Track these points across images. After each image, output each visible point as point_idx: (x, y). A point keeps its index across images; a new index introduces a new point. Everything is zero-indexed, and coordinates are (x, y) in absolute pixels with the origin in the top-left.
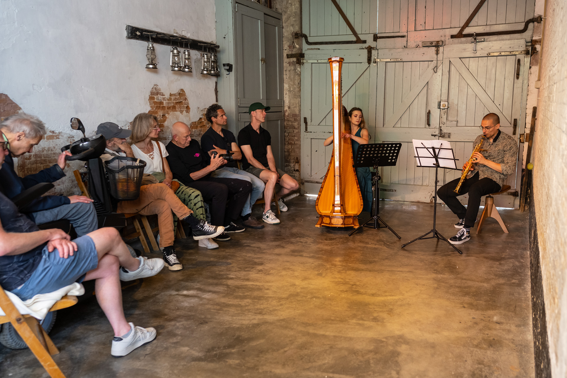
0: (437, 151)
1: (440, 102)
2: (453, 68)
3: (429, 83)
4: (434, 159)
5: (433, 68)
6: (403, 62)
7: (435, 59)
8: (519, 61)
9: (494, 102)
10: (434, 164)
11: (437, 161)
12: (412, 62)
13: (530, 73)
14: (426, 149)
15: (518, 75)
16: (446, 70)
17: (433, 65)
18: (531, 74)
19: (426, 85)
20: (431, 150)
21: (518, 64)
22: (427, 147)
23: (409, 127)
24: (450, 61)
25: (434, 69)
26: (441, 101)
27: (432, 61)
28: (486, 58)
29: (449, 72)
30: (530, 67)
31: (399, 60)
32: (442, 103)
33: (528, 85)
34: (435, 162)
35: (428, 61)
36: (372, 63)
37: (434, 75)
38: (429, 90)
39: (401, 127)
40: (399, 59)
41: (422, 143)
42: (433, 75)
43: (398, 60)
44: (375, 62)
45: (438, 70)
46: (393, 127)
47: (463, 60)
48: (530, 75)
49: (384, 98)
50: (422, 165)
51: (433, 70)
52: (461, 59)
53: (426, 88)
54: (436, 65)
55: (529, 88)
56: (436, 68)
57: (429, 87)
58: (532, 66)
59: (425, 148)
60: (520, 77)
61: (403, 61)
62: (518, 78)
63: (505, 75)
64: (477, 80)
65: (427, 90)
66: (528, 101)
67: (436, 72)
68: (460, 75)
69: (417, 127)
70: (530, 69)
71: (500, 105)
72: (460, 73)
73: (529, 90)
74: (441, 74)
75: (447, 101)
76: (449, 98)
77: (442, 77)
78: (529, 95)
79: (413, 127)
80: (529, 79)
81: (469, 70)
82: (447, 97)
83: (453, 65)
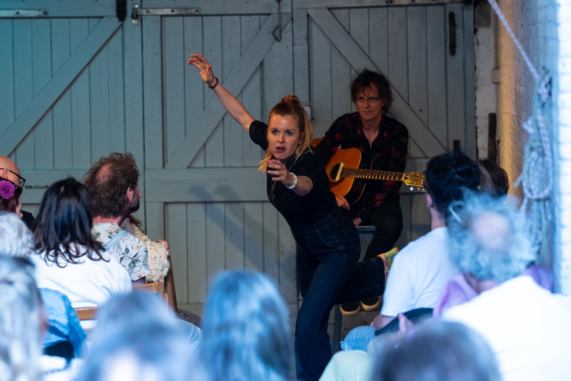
2: (314, 29)
3: (266, 64)
5: (272, 29)
6: (202, 16)
7: (275, 11)
8: (452, 16)
9: (408, 104)
12: (221, 15)
13: (475, 42)
15: (453, 49)
16: (301, 33)
17: (270, 23)
18: (478, 44)
19: (259, 69)
21: (450, 25)
23: (224, 167)
24: (308, 16)
25: (273, 33)
27: (269, 14)
28: (385, 9)
29: (308, 38)
30: (476, 31)
31: (194, 11)
33: (475, 68)
35: (260, 15)
36: (128, 19)
37: (275, 46)
38: (266, 81)
39: (205, 167)
40: (192, 9)
42: (272, 46)
43: (190, 11)
44: (136, 16)
45: (283, 34)
46: (188, 167)
47: (336, 12)
48: (475, 45)
49: (163, 101)
51: (271, 35)
52: (333, 11)
53: (258, 76)
54: (276, 24)
55: (477, 73)
56: (278, 30)
57: (266, 73)
58: (480, 26)
60: (458, 51)
61: (203, 13)
62: (453, 53)
63: (427, 45)
64: (369, 57)
65: (262, 80)
66: (477, 100)
67: (279, 39)
68: (332, 46)
69: (244, 165)
70: (476, 34)
71: (421, 110)
72: (331, 42)
73: (478, 77)
74: (291, 44)
75: (308, 104)
76: (312, 97)
77: (293, 50)
78: (478, 88)
79: (235, 165)
80: (475, 55)
81: (351, 34)
82: (307, 96)
83: (315, 23)
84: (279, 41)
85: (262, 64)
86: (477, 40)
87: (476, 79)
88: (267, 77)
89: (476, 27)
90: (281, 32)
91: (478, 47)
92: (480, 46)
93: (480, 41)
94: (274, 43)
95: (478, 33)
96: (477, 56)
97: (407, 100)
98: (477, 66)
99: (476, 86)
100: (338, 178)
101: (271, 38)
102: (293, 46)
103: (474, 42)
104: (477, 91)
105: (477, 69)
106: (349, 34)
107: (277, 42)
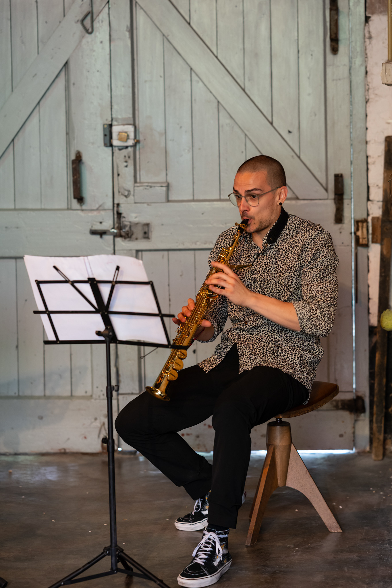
0: (105, 290)
1: (111, 126)
2: (141, 19)
3: (72, 65)
4: (98, 318)
5: (80, 17)
9: (272, 123)
10: (98, 333)
11: (107, 322)
13: (367, 35)
14: (68, 285)
15: (334, 42)
16: (122, 23)
17: (78, 7)
18: (370, 38)
19: (63, 74)
20: (86, 289)
21: (331, 10)
22: (72, 279)
23: (15, 209)
25: (82, 21)
26: (114, 123)
29: (131, 30)
30: (367, 19)
32: (115, 129)
33: (366, 73)
34: (102, 327)
37: (84, 41)
38: (72, 89)
41: (55, 267)
42: (80, 41)
45: (96, 25)
48: (367, 40)
50: (61, 338)
51: (79, 25)
53: (61, 83)
54: (86, 9)
55: (369, 79)
56: (89, 18)
57: (72, 80)
58: (373, 13)
59: (66, 281)
60: (342, 47)
62: (335, 50)
63: (298, 40)
64: (217, 57)
65: (67, 89)
66: (368, 118)
67: (90, 30)
68: (165, 39)
69: (43, 207)
70: (367, 24)
71: (290, 132)
72: (164, 35)
73: (370, 85)
74: (108, 38)
75: (132, 122)
76: (137, 112)
77: (110, 46)
78: (370, 100)
79: (30, 206)
80: (366, 54)
81: (192, 24)
82: (130, 111)
83: (142, 8)
84: (91, 33)
85: (66, 64)
86: (369, 32)
87: (367, 87)
88: (74, 84)
89: (368, 15)
90: (92, 21)
91: (370, 43)
92: (374, 41)
93: (373, 35)
94: (83, 37)
95: (370, 23)
96: (369, 55)
97: (270, 119)
98: (368, 69)
99: (367, 97)
101: (79, 29)
102: (110, 40)
103: (365, 36)
104: (368, 104)
105: (369, 73)
106: (189, 24)
107: (87, 35)
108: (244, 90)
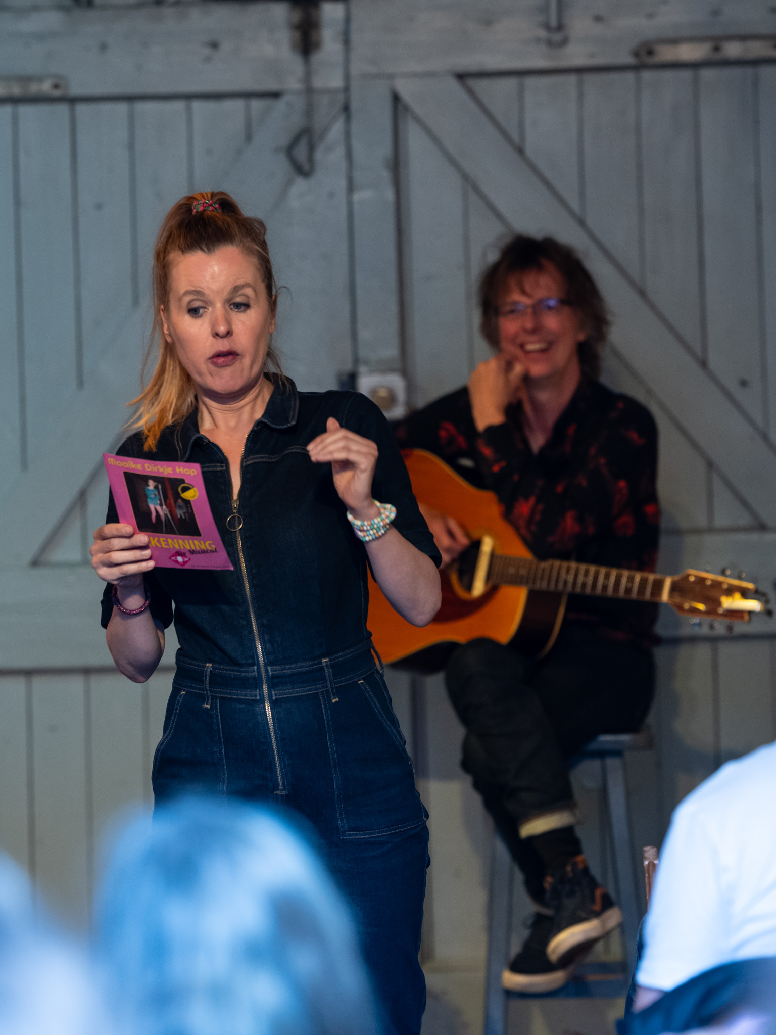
2: (415, 139)
5: (284, 140)
6: (73, 101)
7: (293, 83)
9: (704, 364)
12: (130, 98)
16: (373, 151)
17: (279, 121)
24: (396, 98)
25: (289, 150)
26: (363, 369)
27: (275, 95)
28: (630, 76)
29: (396, 166)
31: (46, 87)
35: (248, 95)
37: (293, 191)
40: (40, 79)
42: (285, 191)
43: (34, 88)
45: (319, 155)
46: (35, 563)
47: (482, 86)
51: (282, 157)
52: (472, 83)
54: (296, 122)
56: (304, 141)
61: (75, 90)
63: (758, 184)
64: (582, 223)
67: (306, 168)
68: (469, 188)
71: (744, 383)
72: (466, 177)
74: (343, 184)
75: (399, 366)
77: (350, 204)
81: (529, 151)
82: (395, 341)
83: (418, 120)
84: (307, 175)
90: (311, 148)
94: (289, 183)
97: (700, 354)
100: (479, 587)
101: (282, 165)
102: (351, 188)
106: (520, 151)
107: (299, 180)
108: (642, 293)
